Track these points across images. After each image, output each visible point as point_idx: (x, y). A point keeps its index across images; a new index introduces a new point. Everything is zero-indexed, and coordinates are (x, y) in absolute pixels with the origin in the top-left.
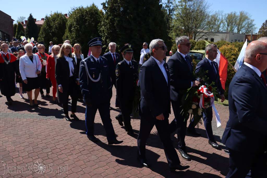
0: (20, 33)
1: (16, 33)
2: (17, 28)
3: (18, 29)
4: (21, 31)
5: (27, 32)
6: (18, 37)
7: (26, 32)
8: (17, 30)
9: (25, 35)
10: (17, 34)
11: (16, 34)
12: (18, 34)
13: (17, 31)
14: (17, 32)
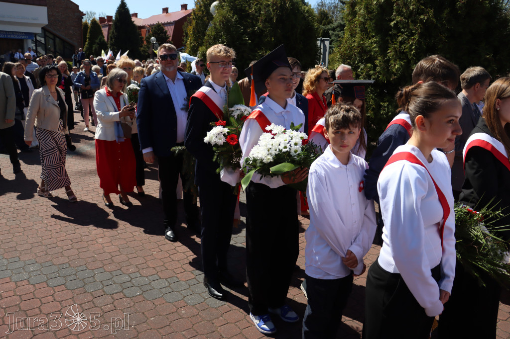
0: (97, 41)
1: (87, 40)
2: (88, 31)
3: (90, 33)
4: (100, 37)
5: (113, 40)
6: (93, 48)
7: (111, 40)
8: (88, 34)
9: (109, 46)
10: (89, 43)
11: (87, 43)
12: (91, 45)
13: (88, 36)
14: (89, 39)
